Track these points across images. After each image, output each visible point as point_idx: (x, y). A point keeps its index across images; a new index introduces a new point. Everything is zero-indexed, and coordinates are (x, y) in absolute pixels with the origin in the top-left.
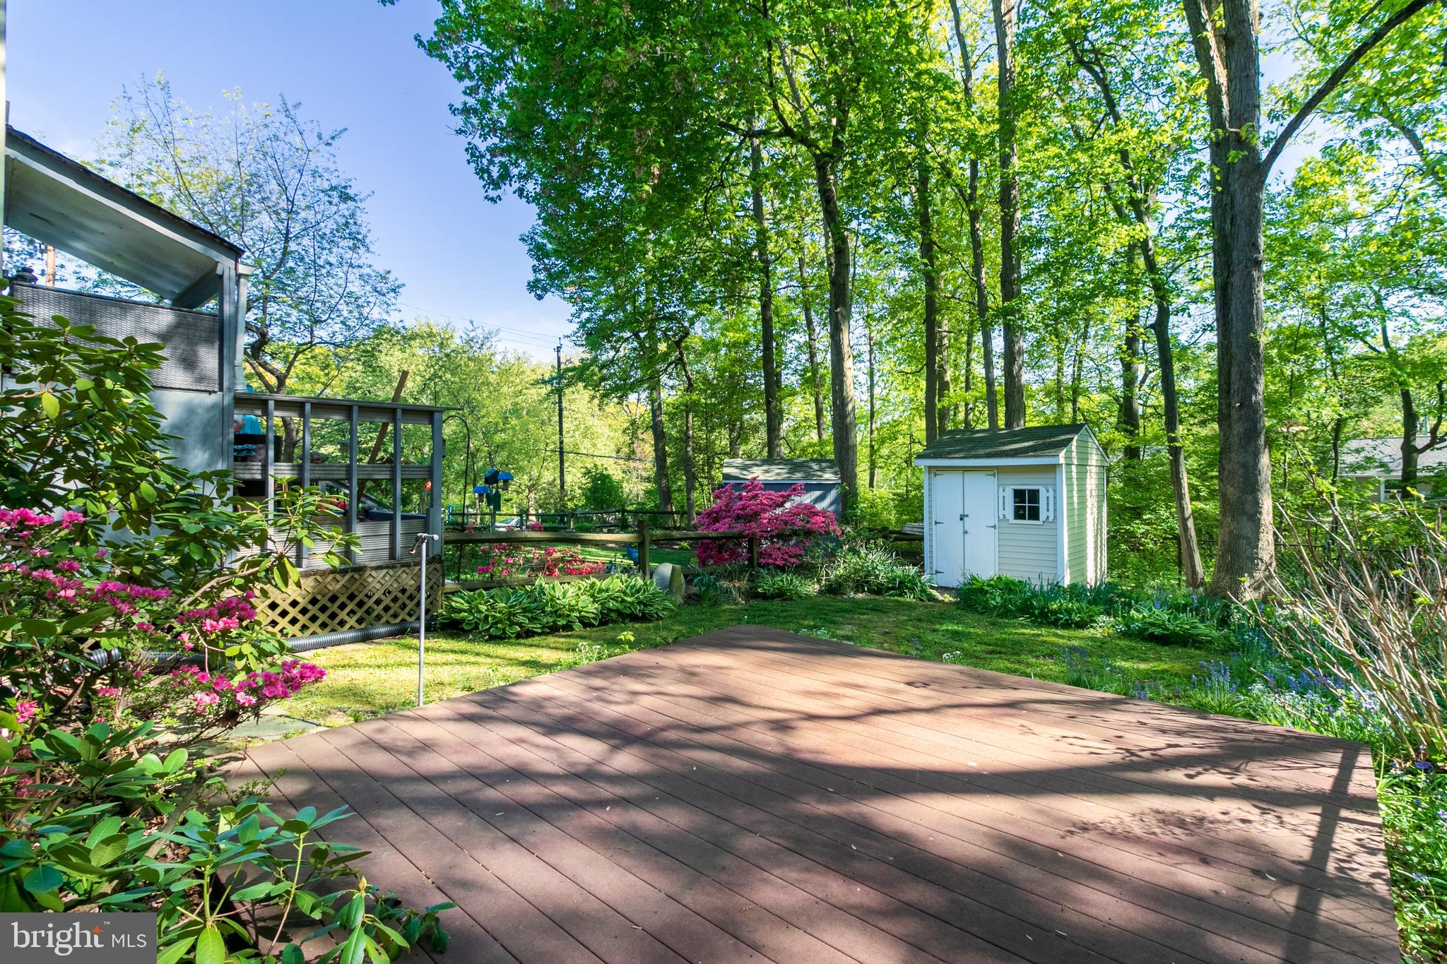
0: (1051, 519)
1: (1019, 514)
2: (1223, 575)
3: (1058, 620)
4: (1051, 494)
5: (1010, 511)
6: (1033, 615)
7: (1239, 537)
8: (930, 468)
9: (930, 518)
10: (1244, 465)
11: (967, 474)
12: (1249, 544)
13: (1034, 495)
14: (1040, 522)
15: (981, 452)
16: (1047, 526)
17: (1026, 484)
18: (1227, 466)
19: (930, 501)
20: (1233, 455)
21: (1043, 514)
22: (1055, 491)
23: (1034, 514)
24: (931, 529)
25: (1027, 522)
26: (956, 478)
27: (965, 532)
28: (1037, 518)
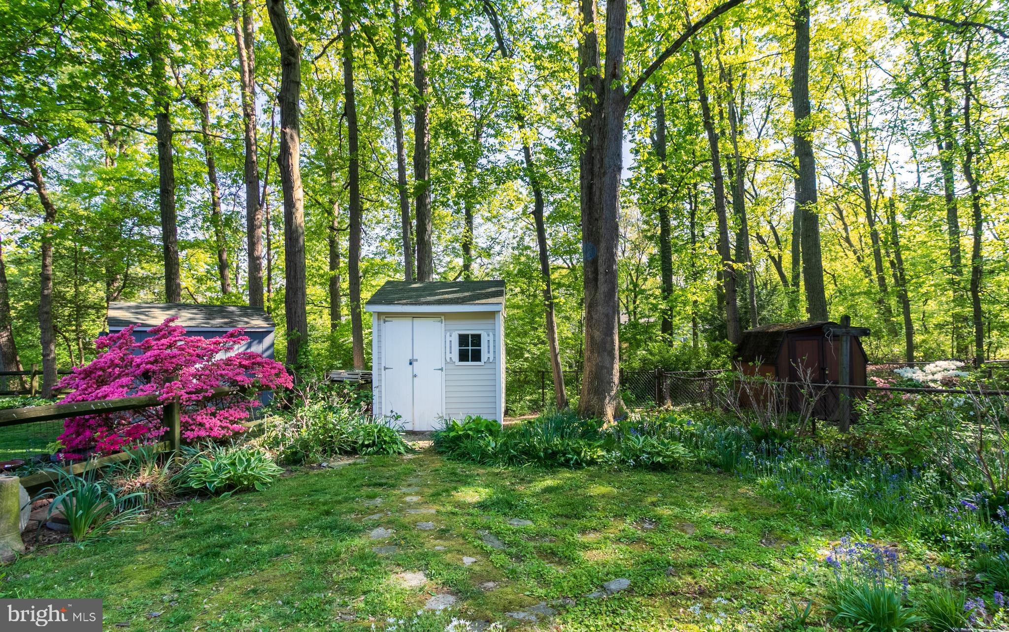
0: (491, 360)
1: (463, 356)
2: (592, 396)
3: (568, 461)
4: (491, 338)
5: (455, 356)
6: (539, 458)
7: (602, 367)
8: (380, 314)
9: (380, 364)
10: (607, 316)
11: (416, 321)
12: (608, 372)
13: (477, 339)
14: (482, 363)
15: (429, 299)
16: (488, 366)
17: (470, 328)
18: (595, 317)
19: (379, 347)
20: (600, 308)
21: (484, 356)
22: (494, 335)
23: (477, 356)
24: (380, 375)
25: (470, 363)
26: (406, 323)
27: (415, 376)
28: (479, 359)
